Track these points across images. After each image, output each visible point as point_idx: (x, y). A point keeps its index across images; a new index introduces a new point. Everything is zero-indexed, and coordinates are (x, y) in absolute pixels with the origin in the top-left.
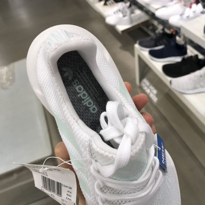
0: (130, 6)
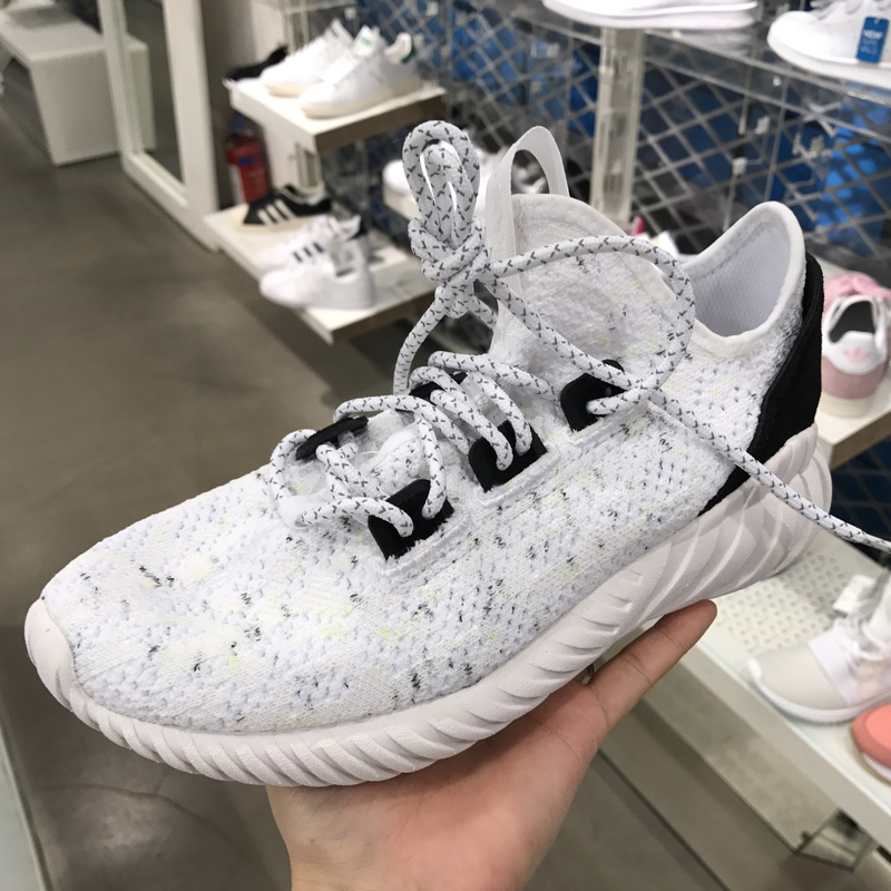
0: (362, 231)
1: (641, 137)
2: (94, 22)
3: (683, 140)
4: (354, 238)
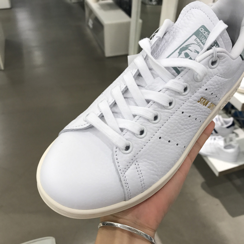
2: (129, 13)
4: (228, 127)
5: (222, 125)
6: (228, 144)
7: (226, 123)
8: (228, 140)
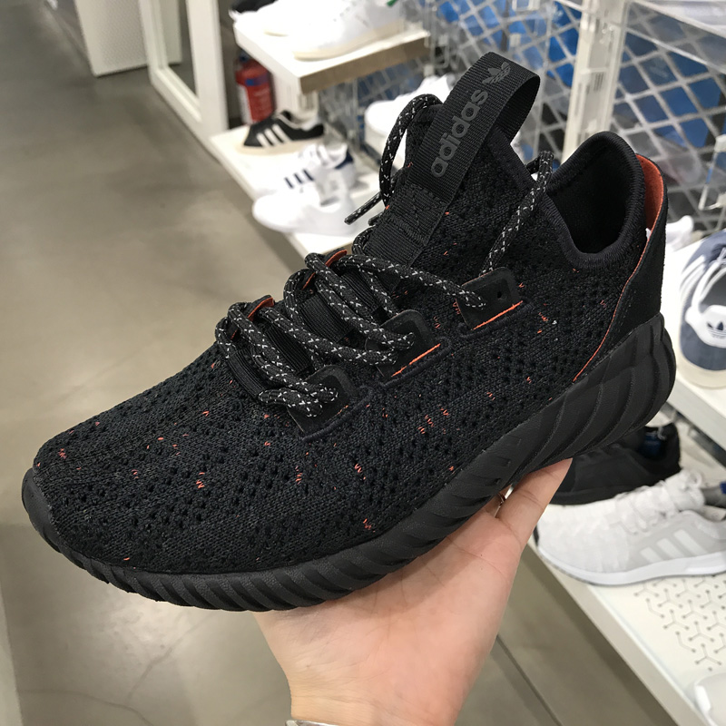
0: (349, 159)
1: (619, 95)
3: (662, 102)
4: (339, 167)
5: (324, 164)
6: (329, 196)
7: (333, 158)
8: (327, 186)
